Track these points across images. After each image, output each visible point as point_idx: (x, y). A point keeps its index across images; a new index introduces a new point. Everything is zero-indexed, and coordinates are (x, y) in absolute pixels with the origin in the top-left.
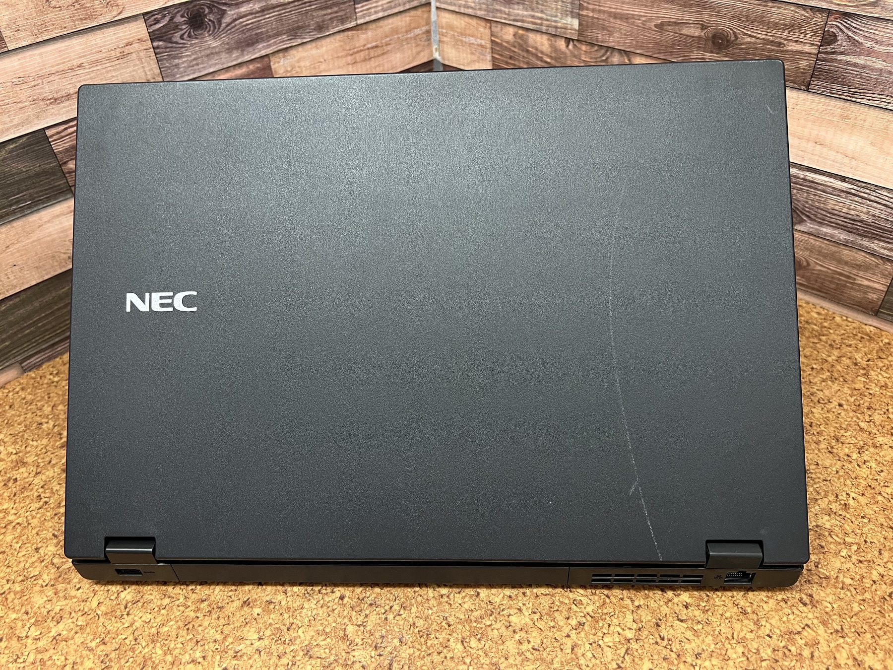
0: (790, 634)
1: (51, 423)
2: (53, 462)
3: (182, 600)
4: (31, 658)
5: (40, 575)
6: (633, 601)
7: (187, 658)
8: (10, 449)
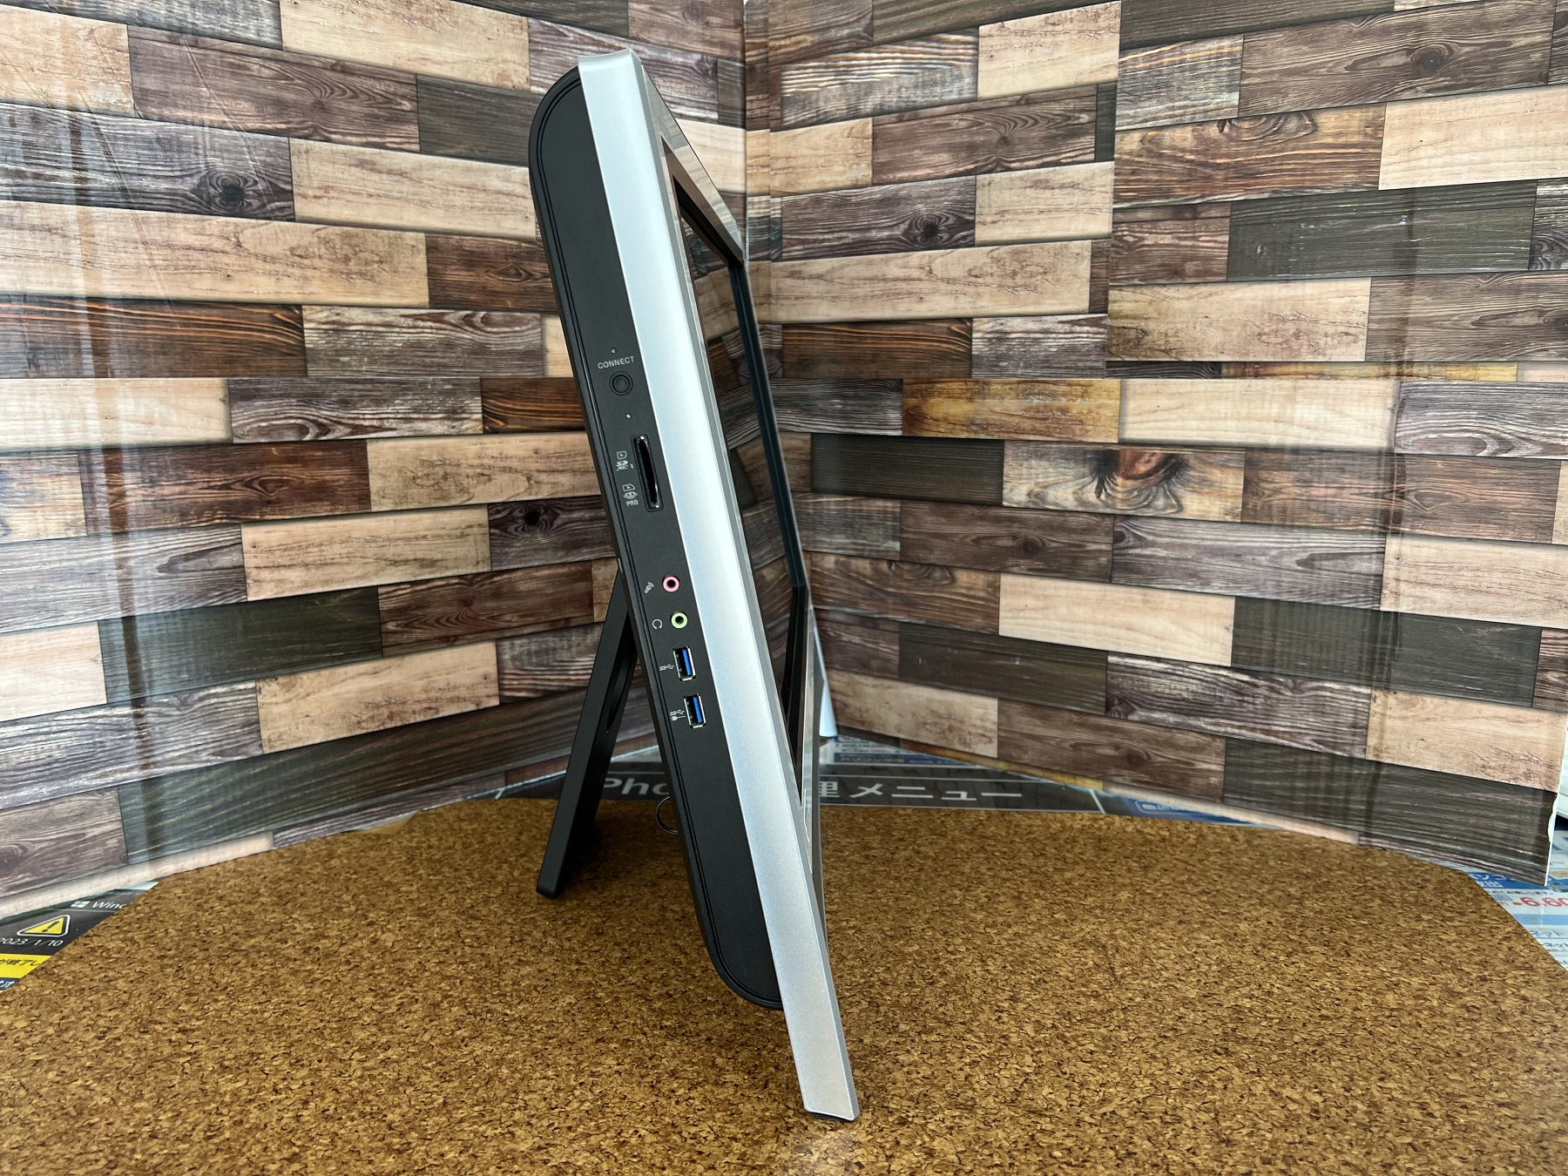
0: (1203, 1073)
1: (353, 908)
2: (361, 935)
3: (526, 1037)
4: (359, 1073)
5: (359, 1017)
6: (1032, 1048)
7: (538, 1075)
8: (307, 926)
